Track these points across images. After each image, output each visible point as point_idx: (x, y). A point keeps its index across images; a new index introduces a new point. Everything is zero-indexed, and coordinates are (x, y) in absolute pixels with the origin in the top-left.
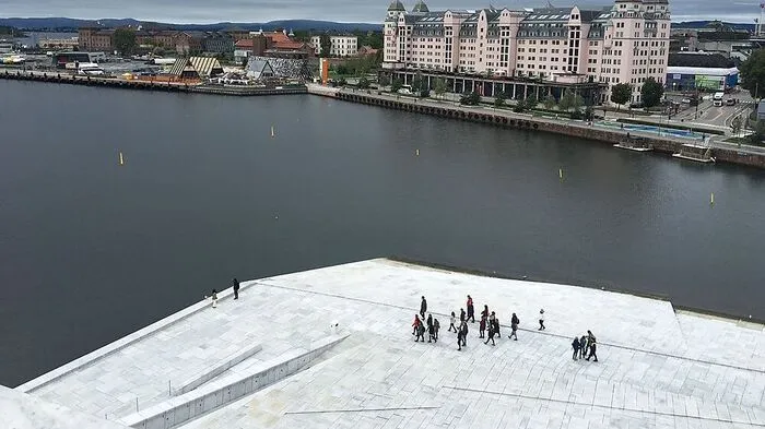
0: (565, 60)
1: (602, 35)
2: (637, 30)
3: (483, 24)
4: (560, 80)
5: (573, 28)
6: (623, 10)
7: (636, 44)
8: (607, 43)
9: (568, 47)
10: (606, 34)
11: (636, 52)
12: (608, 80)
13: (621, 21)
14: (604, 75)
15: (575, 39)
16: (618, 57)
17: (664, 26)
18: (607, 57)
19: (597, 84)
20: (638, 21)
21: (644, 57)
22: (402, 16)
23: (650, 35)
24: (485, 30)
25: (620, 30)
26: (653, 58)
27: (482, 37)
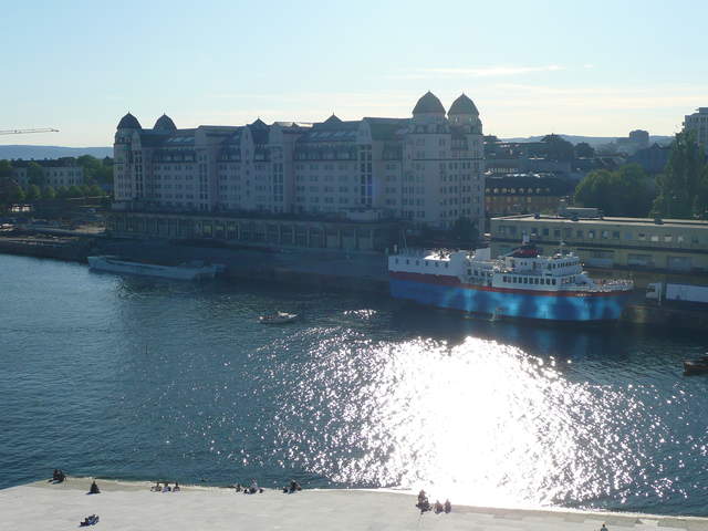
0: (356, 190)
1: (400, 156)
2: (442, 148)
3: (247, 145)
4: (351, 216)
5: (363, 147)
7: (442, 166)
8: (407, 166)
9: (359, 173)
10: (405, 154)
11: (443, 177)
12: (411, 213)
13: (421, 137)
14: (408, 208)
15: (366, 162)
17: (475, 142)
19: (398, 220)
20: (443, 136)
22: (136, 136)
23: (460, 155)
24: (251, 152)
25: (421, 148)
27: (247, 162)
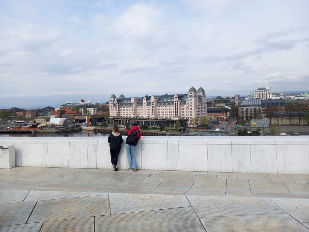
0: (174, 112)
1: (185, 103)
2: (196, 101)
3: (145, 101)
4: (173, 119)
5: (175, 101)
6: (191, 95)
7: (196, 106)
8: (187, 106)
9: (175, 108)
10: (187, 103)
11: (197, 108)
12: (189, 118)
13: (191, 98)
14: (188, 116)
15: (176, 105)
16: (191, 110)
17: (204, 99)
18: (188, 110)
19: (185, 120)
20: (196, 98)
21: (199, 110)
22: (116, 100)
23: (200, 102)
24: (146, 103)
25: (191, 101)
26: (202, 110)
27: (145, 106)
